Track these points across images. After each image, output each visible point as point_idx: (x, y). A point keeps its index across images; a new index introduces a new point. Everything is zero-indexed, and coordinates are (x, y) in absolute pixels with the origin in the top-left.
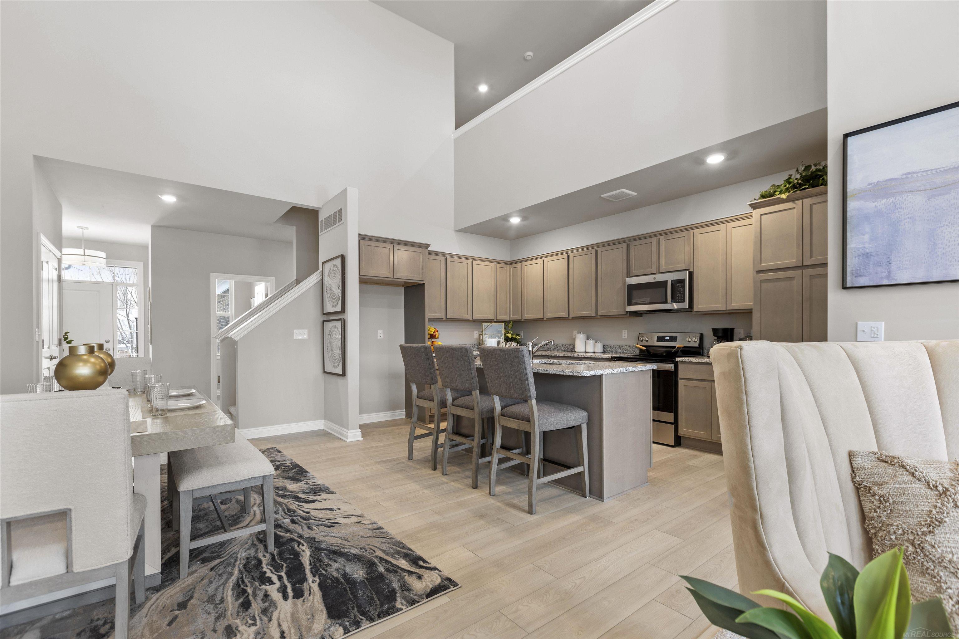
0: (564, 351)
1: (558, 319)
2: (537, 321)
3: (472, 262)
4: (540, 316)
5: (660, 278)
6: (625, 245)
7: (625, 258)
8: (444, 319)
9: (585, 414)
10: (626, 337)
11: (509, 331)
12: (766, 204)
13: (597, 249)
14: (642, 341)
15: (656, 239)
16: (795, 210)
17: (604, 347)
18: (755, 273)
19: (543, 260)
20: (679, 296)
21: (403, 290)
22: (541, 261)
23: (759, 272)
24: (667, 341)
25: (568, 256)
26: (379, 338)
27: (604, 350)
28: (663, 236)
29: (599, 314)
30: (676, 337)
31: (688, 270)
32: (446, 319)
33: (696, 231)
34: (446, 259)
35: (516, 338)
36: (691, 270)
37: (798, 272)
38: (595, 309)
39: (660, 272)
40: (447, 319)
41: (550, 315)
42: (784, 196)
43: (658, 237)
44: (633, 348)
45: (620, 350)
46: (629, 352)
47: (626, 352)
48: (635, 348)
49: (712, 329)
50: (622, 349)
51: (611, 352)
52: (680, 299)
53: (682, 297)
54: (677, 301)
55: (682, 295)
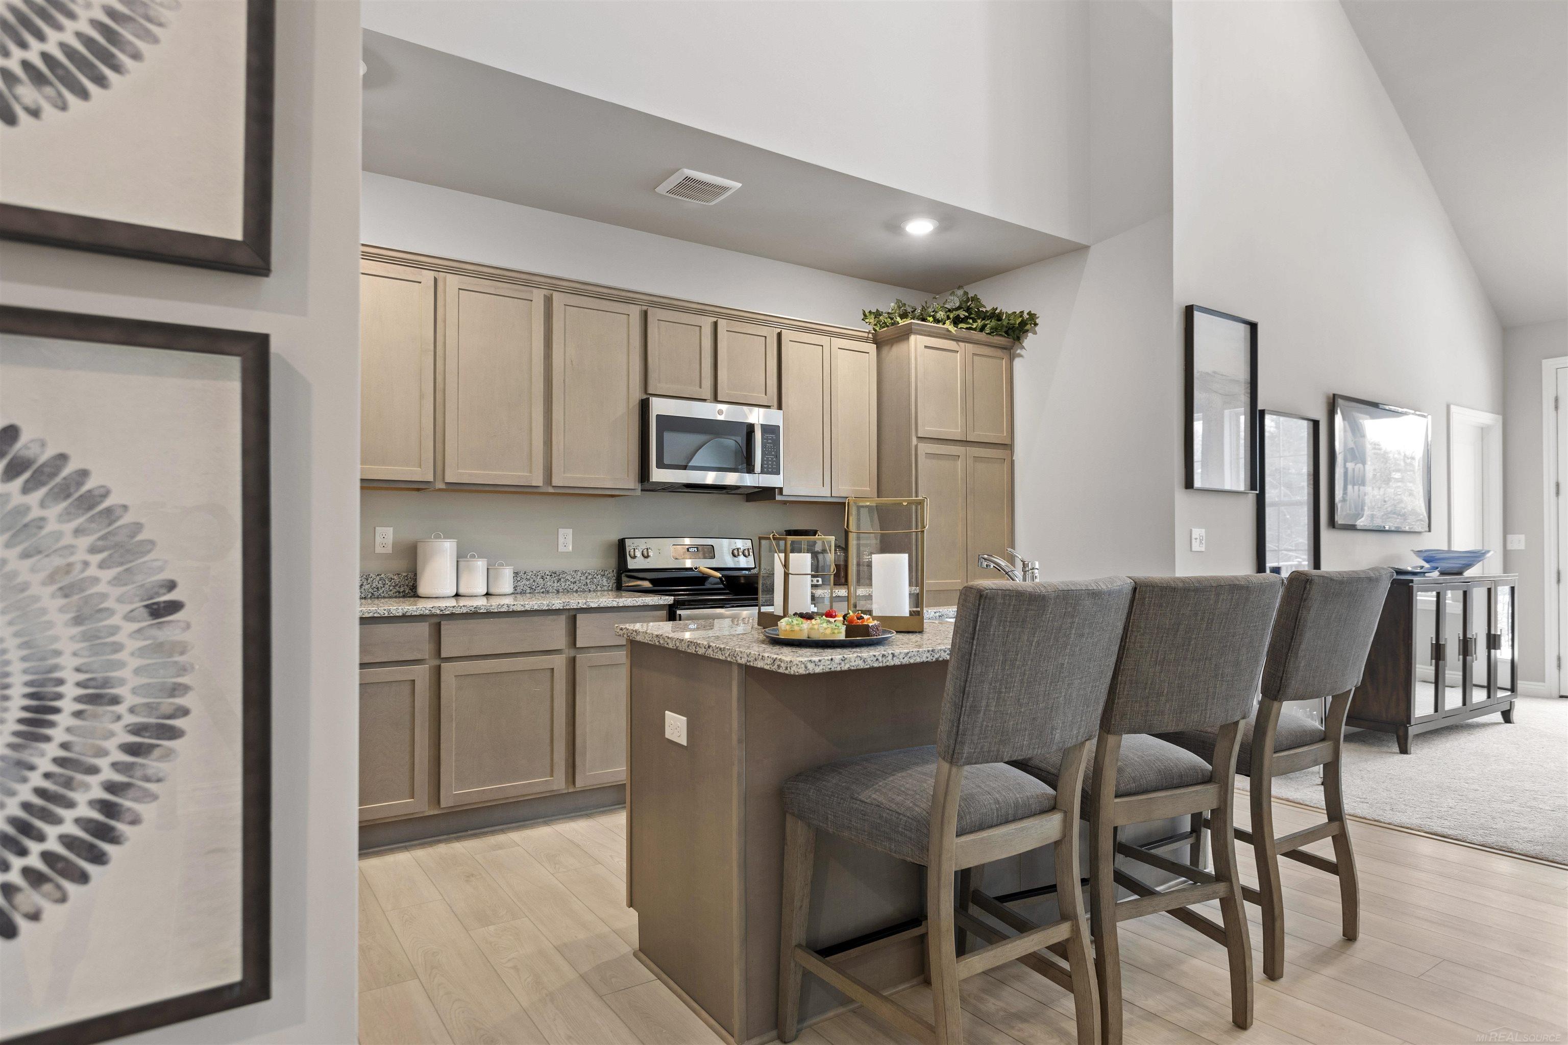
6: (637, 309)
7: (636, 343)
10: (571, 548)
13: (547, 293)
14: (636, 558)
16: (958, 355)
17: (516, 580)
20: (768, 460)
23: (920, 439)
27: (516, 587)
28: (724, 322)
30: (712, 547)
33: (785, 334)
37: (962, 450)
38: (541, 467)
39: (720, 399)
42: (952, 329)
43: (713, 319)
44: (595, 578)
45: (559, 584)
46: (583, 587)
47: (575, 589)
48: (599, 576)
49: (785, 531)
50: (562, 580)
51: (528, 591)
52: (770, 466)
53: (775, 463)
54: (765, 470)
55: (775, 459)
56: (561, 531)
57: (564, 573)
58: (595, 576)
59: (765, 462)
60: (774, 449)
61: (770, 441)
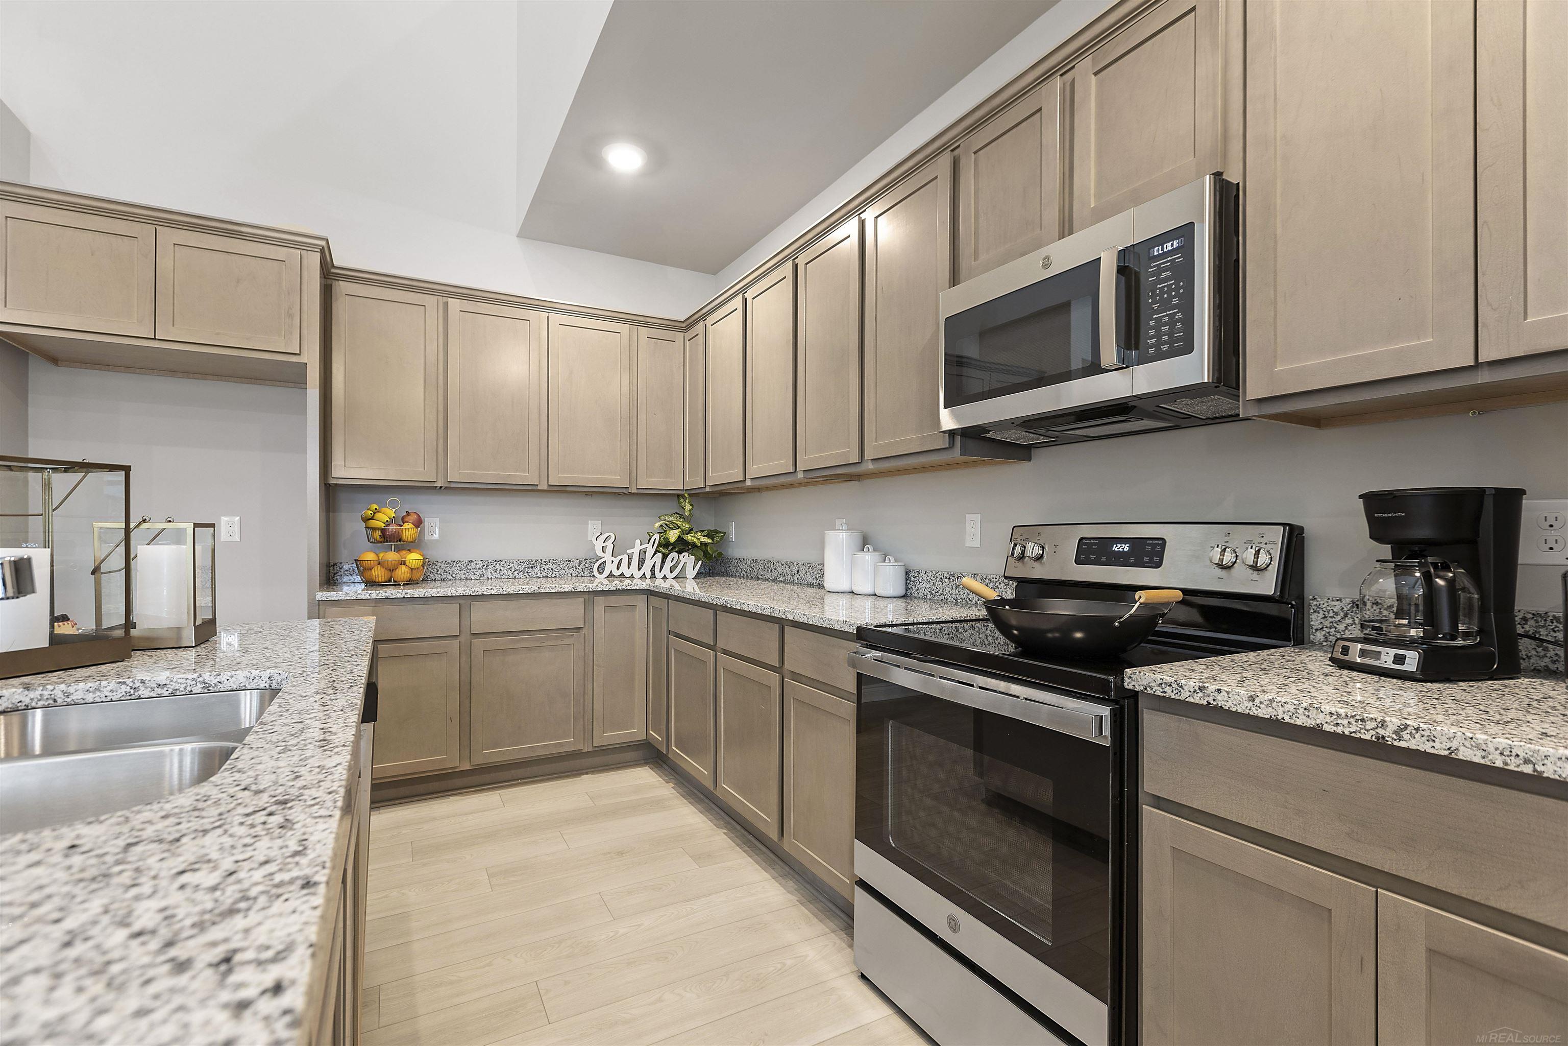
3: (547, 318)
4: (734, 472)
5: (1064, 255)
7: (947, 214)
8: (439, 485)
10: (977, 542)
11: (681, 524)
13: (862, 215)
14: (1021, 559)
15: (1058, 85)
17: (906, 578)
19: (745, 298)
20: (1159, 323)
22: (738, 301)
24: (1121, 560)
25: (796, 267)
26: (225, 537)
27: (906, 589)
28: (1088, 61)
29: (870, 452)
30: (1163, 542)
31: (1213, 167)
32: (446, 485)
38: (857, 439)
41: (756, 467)
43: (1069, 72)
49: (1361, 497)
51: (928, 597)
52: (1165, 338)
53: (1179, 325)
54: (1151, 351)
55: (1179, 315)
56: (969, 517)
57: (963, 576)
59: (1152, 332)
60: (1177, 289)
61: (1168, 273)
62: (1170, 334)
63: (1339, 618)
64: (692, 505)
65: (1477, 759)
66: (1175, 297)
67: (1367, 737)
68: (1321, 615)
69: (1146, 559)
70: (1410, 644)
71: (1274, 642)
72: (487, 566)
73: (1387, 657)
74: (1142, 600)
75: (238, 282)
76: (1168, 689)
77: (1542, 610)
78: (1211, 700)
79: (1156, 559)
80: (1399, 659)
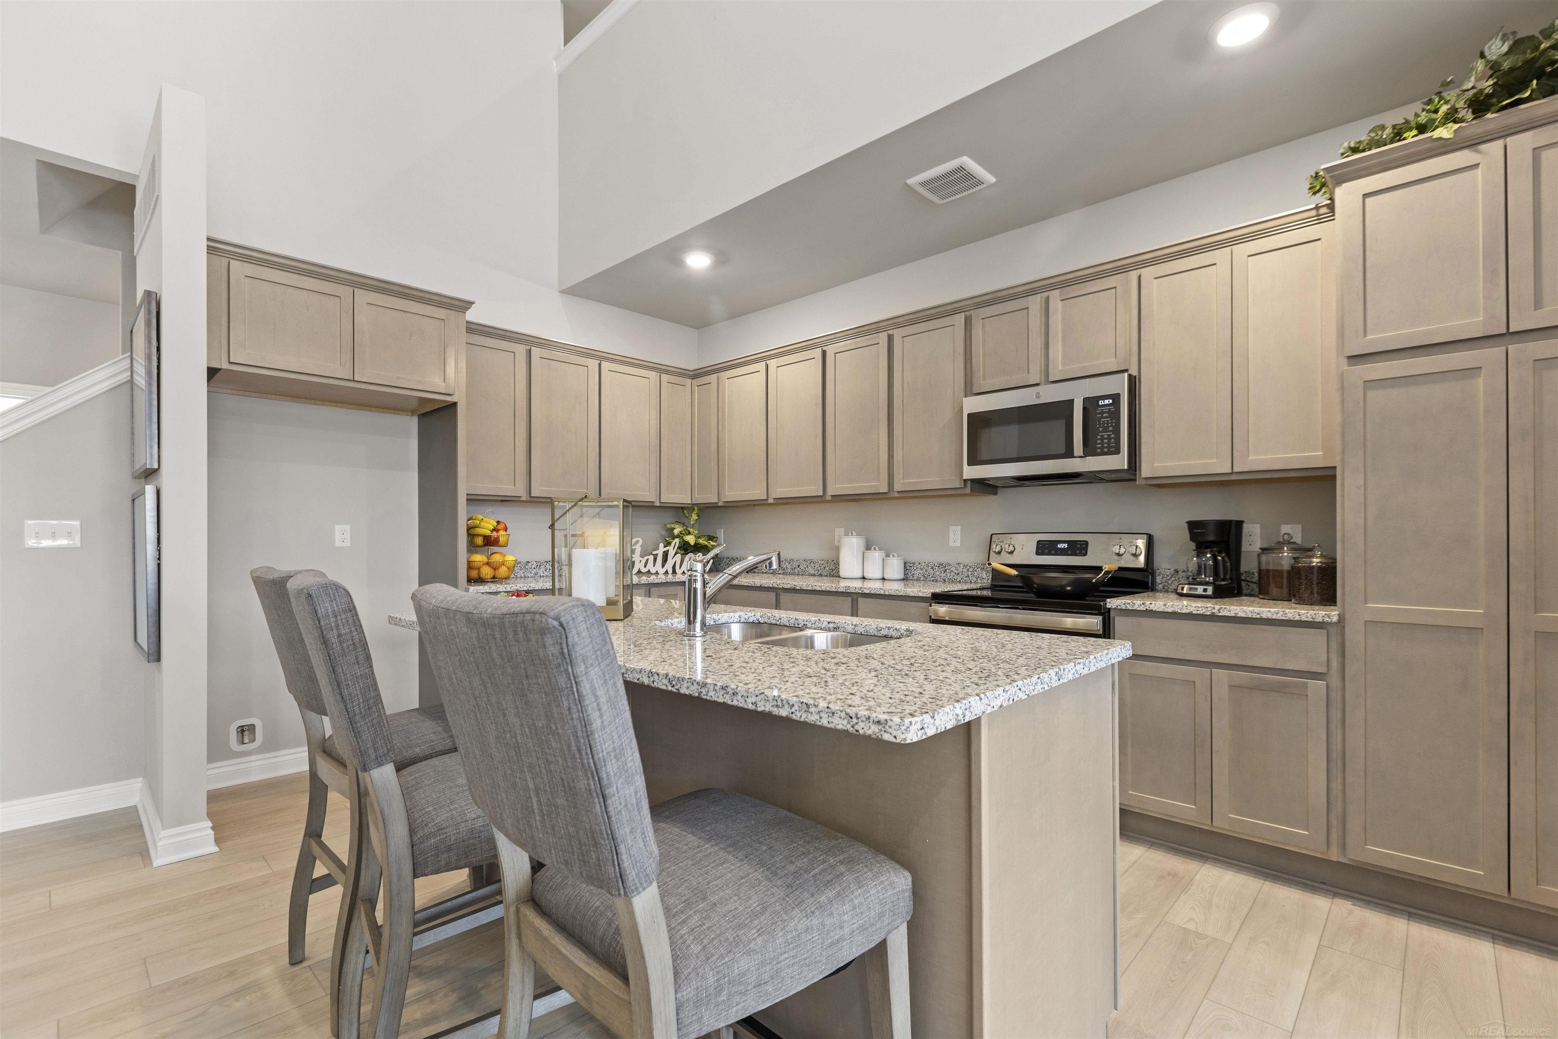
0: (814, 575)
1: (801, 500)
2: (754, 505)
3: (600, 365)
4: (758, 493)
5: (1050, 394)
6: (960, 319)
7: (961, 349)
8: (524, 499)
9: (903, 881)
10: (958, 544)
11: (691, 530)
12: (1380, 163)
13: (890, 332)
14: (999, 553)
15: (1039, 299)
16: (1479, 172)
17: (905, 567)
18: (1345, 361)
19: (767, 366)
20: (1102, 438)
21: (413, 424)
22: (761, 366)
23: (1354, 359)
24: (1063, 552)
25: (824, 353)
26: (338, 543)
27: (905, 574)
28: (1057, 292)
29: (897, 487)
30: (1086, 543)
31: (1126, 371)
32: (529, 499)
33: (1147, 273)
34: (530, 350)
35: (706, 546)
36: (1134, 372)
37: (1495, 353)
38: (886, 477)
39: (1051, 379)
40: (533, 500)
41: (779, 491)
42: (1444, 132)
43: (1045, 294)
44: (976, 571)
45: (945, 575)
46: (965, 578)
47: (958, 580)
48: (979, 569)
49: (1187, 522)
50: (948, 571)
51: (922, 579)
52: (1106, 445)
53: (1113, 440)
54: (1099, 450)
55: (1113, 436)
56: (952, 528)
57: (949, 564)
58: (976, 569)
59: (1099, 441)
60: (1112, 423)
61: (1107, 414)
62: (1109, 443)
63: (1169, 578)
64: (699, 516)
65: (1244, 616)
66: (1111, 426)
67: (1208, 613)
68: (1161, 577)
69: (1078, 552)
70: (1207, 583)
71: (1142, 590)
72: (540, 566)
73: (1200, 590)
74: (1106, 570)
75: (411, 335)
76: (1128, 606)
77: (1247, 570)
78: (1147, 608)
79: (1084, 552)
80: (1205, 590)
